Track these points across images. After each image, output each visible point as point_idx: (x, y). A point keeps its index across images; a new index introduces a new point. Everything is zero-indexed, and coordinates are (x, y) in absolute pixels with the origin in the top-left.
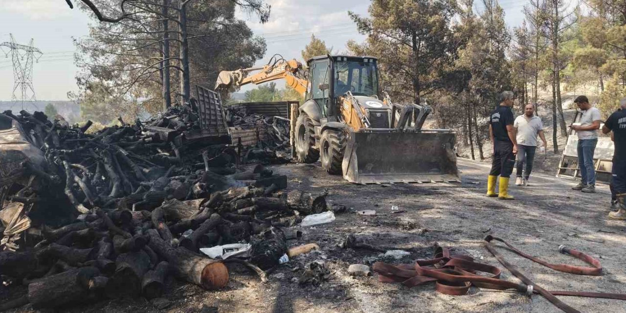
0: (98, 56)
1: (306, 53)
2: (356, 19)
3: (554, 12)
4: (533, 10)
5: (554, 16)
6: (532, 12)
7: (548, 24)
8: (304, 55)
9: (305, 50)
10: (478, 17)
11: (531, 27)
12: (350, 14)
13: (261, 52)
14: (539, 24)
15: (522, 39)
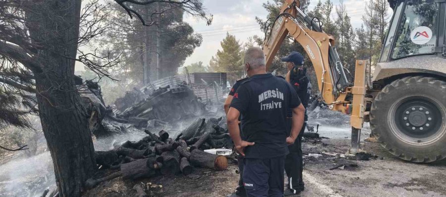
0: (103, 44)
1: (224, 44)
2: (260, 22)
3: (382, 20)
4: (368, 18)
5: (382, 22)
6: (367, 20)
7: (378, 27)
8: (222, 45)
9: (223, 42)
10: (334, 22)
11: (367, 29)
12: (256, 18)
13: (199, 42)
14: (372, 27)
15: (361, 36)
